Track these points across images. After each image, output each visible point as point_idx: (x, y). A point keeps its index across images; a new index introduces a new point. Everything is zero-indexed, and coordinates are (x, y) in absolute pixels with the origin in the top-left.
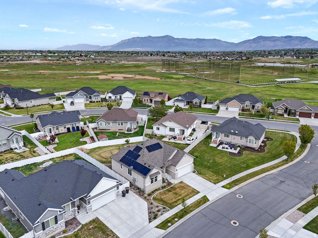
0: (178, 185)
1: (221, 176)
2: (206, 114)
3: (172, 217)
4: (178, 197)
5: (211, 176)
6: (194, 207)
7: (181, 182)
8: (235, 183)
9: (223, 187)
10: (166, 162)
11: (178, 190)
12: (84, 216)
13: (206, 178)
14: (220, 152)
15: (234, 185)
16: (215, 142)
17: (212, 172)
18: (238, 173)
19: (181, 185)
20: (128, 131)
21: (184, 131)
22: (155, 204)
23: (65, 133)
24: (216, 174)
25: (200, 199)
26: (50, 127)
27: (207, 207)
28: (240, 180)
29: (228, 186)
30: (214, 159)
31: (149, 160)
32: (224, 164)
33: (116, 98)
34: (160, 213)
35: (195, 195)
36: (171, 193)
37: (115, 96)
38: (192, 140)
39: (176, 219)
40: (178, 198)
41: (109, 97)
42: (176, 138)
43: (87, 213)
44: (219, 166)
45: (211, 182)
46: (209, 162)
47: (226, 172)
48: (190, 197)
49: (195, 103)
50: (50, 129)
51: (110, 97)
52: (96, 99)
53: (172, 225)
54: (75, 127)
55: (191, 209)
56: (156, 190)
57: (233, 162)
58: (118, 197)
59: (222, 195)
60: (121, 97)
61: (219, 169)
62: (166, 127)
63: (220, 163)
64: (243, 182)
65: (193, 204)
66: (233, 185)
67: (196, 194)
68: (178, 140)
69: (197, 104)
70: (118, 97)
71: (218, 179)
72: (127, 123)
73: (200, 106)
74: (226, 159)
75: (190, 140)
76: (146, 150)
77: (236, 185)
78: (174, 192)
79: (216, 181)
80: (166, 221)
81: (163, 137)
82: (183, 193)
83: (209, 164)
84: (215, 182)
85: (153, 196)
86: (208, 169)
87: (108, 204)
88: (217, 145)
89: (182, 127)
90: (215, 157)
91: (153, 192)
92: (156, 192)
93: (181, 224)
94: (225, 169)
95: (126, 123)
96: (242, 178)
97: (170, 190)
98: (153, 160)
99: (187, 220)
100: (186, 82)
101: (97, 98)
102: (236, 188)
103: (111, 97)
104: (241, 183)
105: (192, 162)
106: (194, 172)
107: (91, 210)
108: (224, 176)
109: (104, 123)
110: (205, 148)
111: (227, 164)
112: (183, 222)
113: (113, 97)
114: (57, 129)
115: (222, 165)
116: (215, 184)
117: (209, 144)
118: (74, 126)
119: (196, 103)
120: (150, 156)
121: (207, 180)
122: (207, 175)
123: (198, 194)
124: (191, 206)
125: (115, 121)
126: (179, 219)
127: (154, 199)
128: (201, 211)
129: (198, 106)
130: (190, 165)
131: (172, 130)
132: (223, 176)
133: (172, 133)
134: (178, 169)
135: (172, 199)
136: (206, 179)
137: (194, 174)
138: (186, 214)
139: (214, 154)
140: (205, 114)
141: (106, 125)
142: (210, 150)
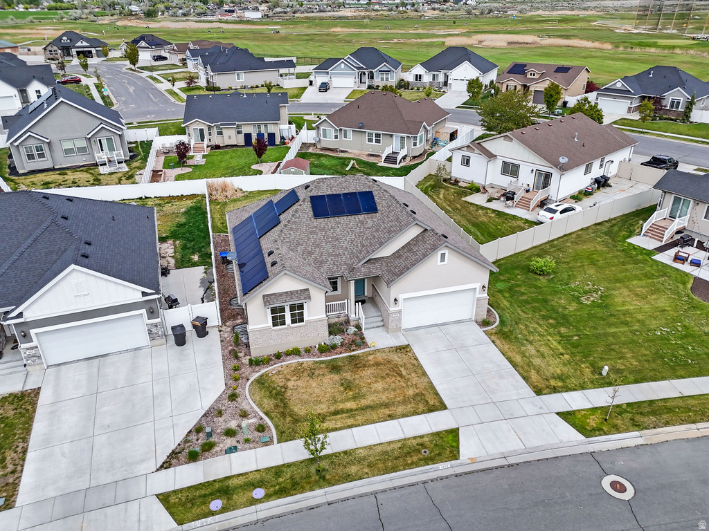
0: (380, 357)
1: (592, 365)
2: (697, 142)
3: (251, 477)
4: (348, 400)
5: (543, 356)
6: (369, 466)
7: (404, 349)
8: (638, 418)
9: (566, 416)
10: (360, 261)
11: (367, 372)
12: (11, 373)
13: (518, 359)
14: (658, 271)
15: (628, 423)
16: (657, 232)
17: (565, 339)
18: (681, 372)
19: (396, 358)
20: (387, 160)
21: (547, 177)
22: (248, 401)
23: (240, 146)
24: (573, 355)
25: (422, 437)
26: (200, 125)
27: (425, 482)
28: (669, 410)
29: (592, 422)
30: (611, 292)
31: (298, 244)
32: (639, 321)
33: (434, 79)
34: (230, 442)
35: (415, 413)
36: (336, 377)
37: (434, 75)
38: (561, 212)
39: (259, 493)
40: (341, 406)
41: (417, 75)
42: (513, 199)
43: (25, 365)
44: (610, 325)
45: (526, 379)
46: (578, 298)
47: (629, 355)
48: (391, 417)
49: (673, 103)
50: (201, 131)
51: (418, 77)
52: (382, 79)
53: (224, 510)
54: (266, 136)
55: (353, 469)
56: (295, 352)
57: (687, 322)
58: (156, 342)
59: (537, 449)
60: (446, 76)
61: (606, 335)
62: (491, 156)
63: (626, 313)
64: (683, 422)
65: (379, 449)
66: (619, 422)
67: (423, 412)
68: (518, 206)
69: (678, 106)
70: (441, 79)
71: (568, 377)
72: (391, 136)
73: (686, 116)
74: (663, 302)
75: (554, 211)
76: (307, 207)
77: (638, 426)
78: (348, 375)
79: (553, 383)
80: (217, 486)
81: (475, 189)
82: (376, 392)
83: (573, 307)
84: (542, 385)
85: (263, 371)
86: (554, 326)
87: (113, 354)
88: (663, 243)
89: (543, 162)
90: (618, 285)
91: (278, 356)
92: (289, 358)
93: (257, 522)
94: (632, 342)
95: (389, 137)
96: (690, 401)
97: (340, 364)
98: (318, 246)
99: (299, 511)
100: (692, 56)
101: (387, 79)
102: (631, 438)
103: (420, 75)
104: (667, 424)
105: (478, 286)
106: (485, 323)
107: (38, 361)
108: (604, 373)
109: (333, 130)
110: (599, 248)
111: (653, 324)
112: (272, 518)
113: (427, 78)
114: (220, 133)
115: (626, 324)
116: (539, 392)
117: (629, 237)
118: (263, 131)
119: (675, 104)
120: (312, 233)
121: (515, 365)
122: (529, 347)
123: (432, 411)
124: (363, 453)
125: (360, 128)
126: (268, 497)
127: (260, 382)
128: (383, 491)
129: (679, 114)
130: (470, 294)
131: (510, 169)
132: (597, 370)
133: (506, 182)
134: (401, 297)
135: (319, 402)
136: (511, 362)
137: (479, 332)
138: (317, 482)
139: (621, 275)
140: (691, 140)
141: (336, 137)
142: (616, 257)
